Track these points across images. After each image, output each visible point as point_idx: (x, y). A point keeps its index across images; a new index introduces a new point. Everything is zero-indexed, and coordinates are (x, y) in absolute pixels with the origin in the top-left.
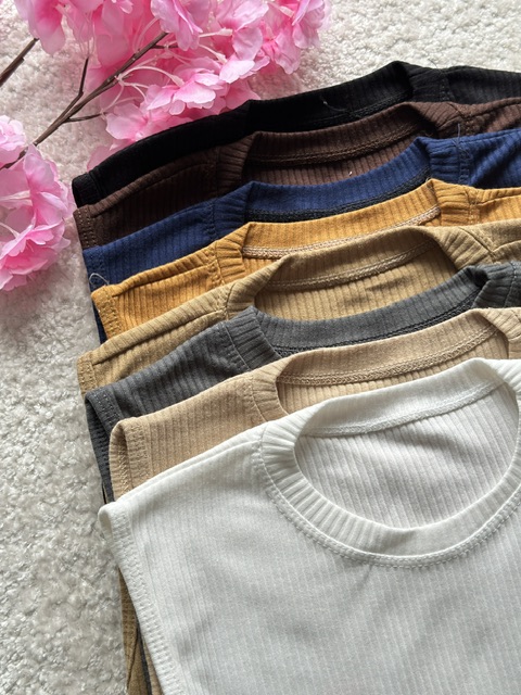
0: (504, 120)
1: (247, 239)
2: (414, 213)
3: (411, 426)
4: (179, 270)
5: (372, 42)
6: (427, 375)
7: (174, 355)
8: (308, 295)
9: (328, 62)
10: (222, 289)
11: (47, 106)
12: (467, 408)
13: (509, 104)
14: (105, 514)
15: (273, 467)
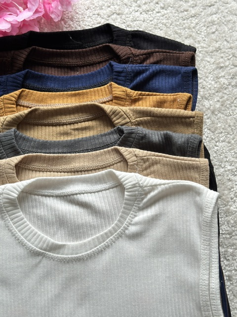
0: (152, 60)
1: (20, 97)
2: (101, 97)
3: (75, 196)
5: (101, 12)
6: (88, 174)
8: (44, 128)
9: (79, 19)
10: (2, 118)
12: (104, 192)
13: (156, 52)
15: (6, 205)
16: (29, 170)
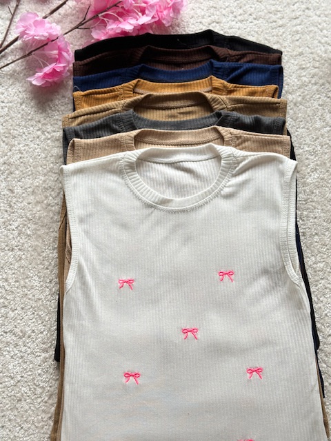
0: (245, 59)
1: (136, 86)
3: (181, 163)
4: (108, 92)
5: (203, 21)
6: (192, 147)
7: (99, 121)
8: (155, 111)
9: (184, 25)
10: (122, 101)
11: (72, 23)
12: (204, 162)
13: (249, 53)
14: (62, 168)
15: (127, 167)
16: (144, 142)
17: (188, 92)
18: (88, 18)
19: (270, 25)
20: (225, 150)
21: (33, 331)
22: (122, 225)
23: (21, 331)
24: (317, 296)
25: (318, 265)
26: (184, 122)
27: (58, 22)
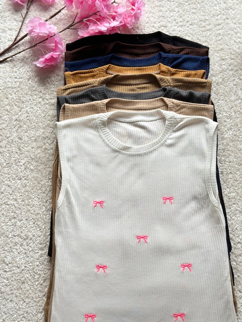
0: (183, 52)
1: (108, 69)
3: (138, 122)
4: (88, 73)
5: (155, 25)
6: (145, 111)
7: (82, 92)
8: (120, 86)
9: (142, 28)
10: (98, 79)
11: (64, 25)
12: (154, 122)
13: (186, 48)
14: (56, 124)
15: (100, 124)
16: (113, 107)
17: (143, 73)
18: (76, 21)
19: (201, 29)
20: (169, 114)
21: (34, 236)
22: (97, 164)
23: (26, 235)
24: (230, 215)
25: (231, 194)
26: (141, 94)
27: (55, 24)
